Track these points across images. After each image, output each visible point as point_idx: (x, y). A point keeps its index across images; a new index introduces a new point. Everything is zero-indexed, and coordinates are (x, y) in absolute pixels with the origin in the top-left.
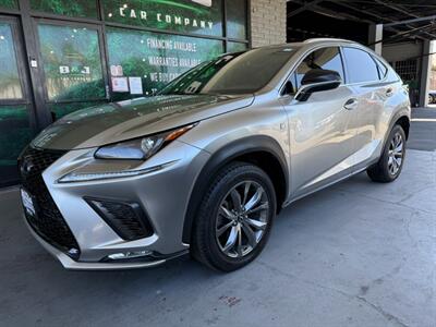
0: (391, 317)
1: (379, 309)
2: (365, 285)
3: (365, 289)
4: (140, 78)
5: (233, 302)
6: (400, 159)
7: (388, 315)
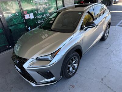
0: (109, 87)
1: (106, 85)
2: (102, 78)
3: (102, 79)
4: (32, 14)
5: (73, 87)
6: (108, 34)
7: (108, 86)
